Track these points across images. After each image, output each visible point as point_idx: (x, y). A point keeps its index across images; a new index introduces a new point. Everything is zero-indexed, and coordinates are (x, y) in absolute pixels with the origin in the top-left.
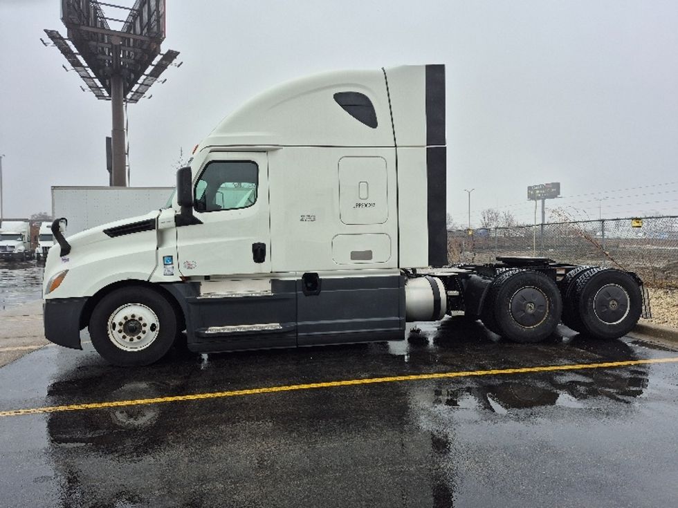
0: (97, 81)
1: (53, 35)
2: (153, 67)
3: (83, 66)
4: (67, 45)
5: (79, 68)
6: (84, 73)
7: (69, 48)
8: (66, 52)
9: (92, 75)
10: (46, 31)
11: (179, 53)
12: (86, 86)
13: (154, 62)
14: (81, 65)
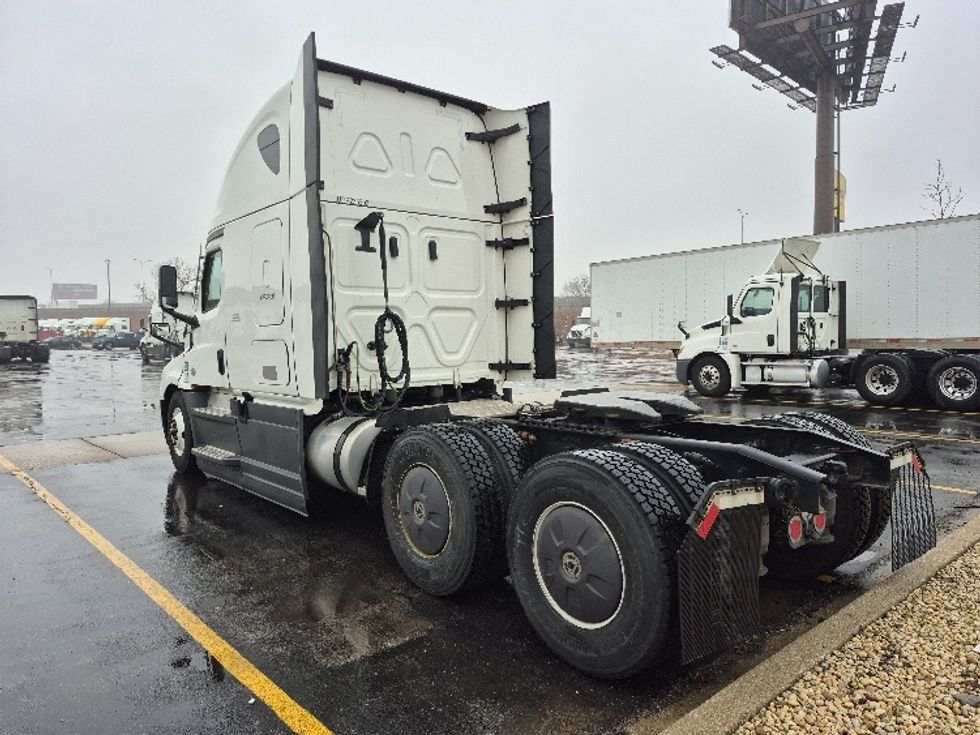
0: (804, 90)
1: (723, 52)
2: (874, 42)
3: (776, 77)
4: (743, 57)
5: (771, 82)
6: (782, 87)
7: (747, 59)
8: (747, 66)
9: (795, 85)
10: (713, 50)
11: (903, 5)
12: (794, 103)
13: (874, 34)
14: (773, 77)
